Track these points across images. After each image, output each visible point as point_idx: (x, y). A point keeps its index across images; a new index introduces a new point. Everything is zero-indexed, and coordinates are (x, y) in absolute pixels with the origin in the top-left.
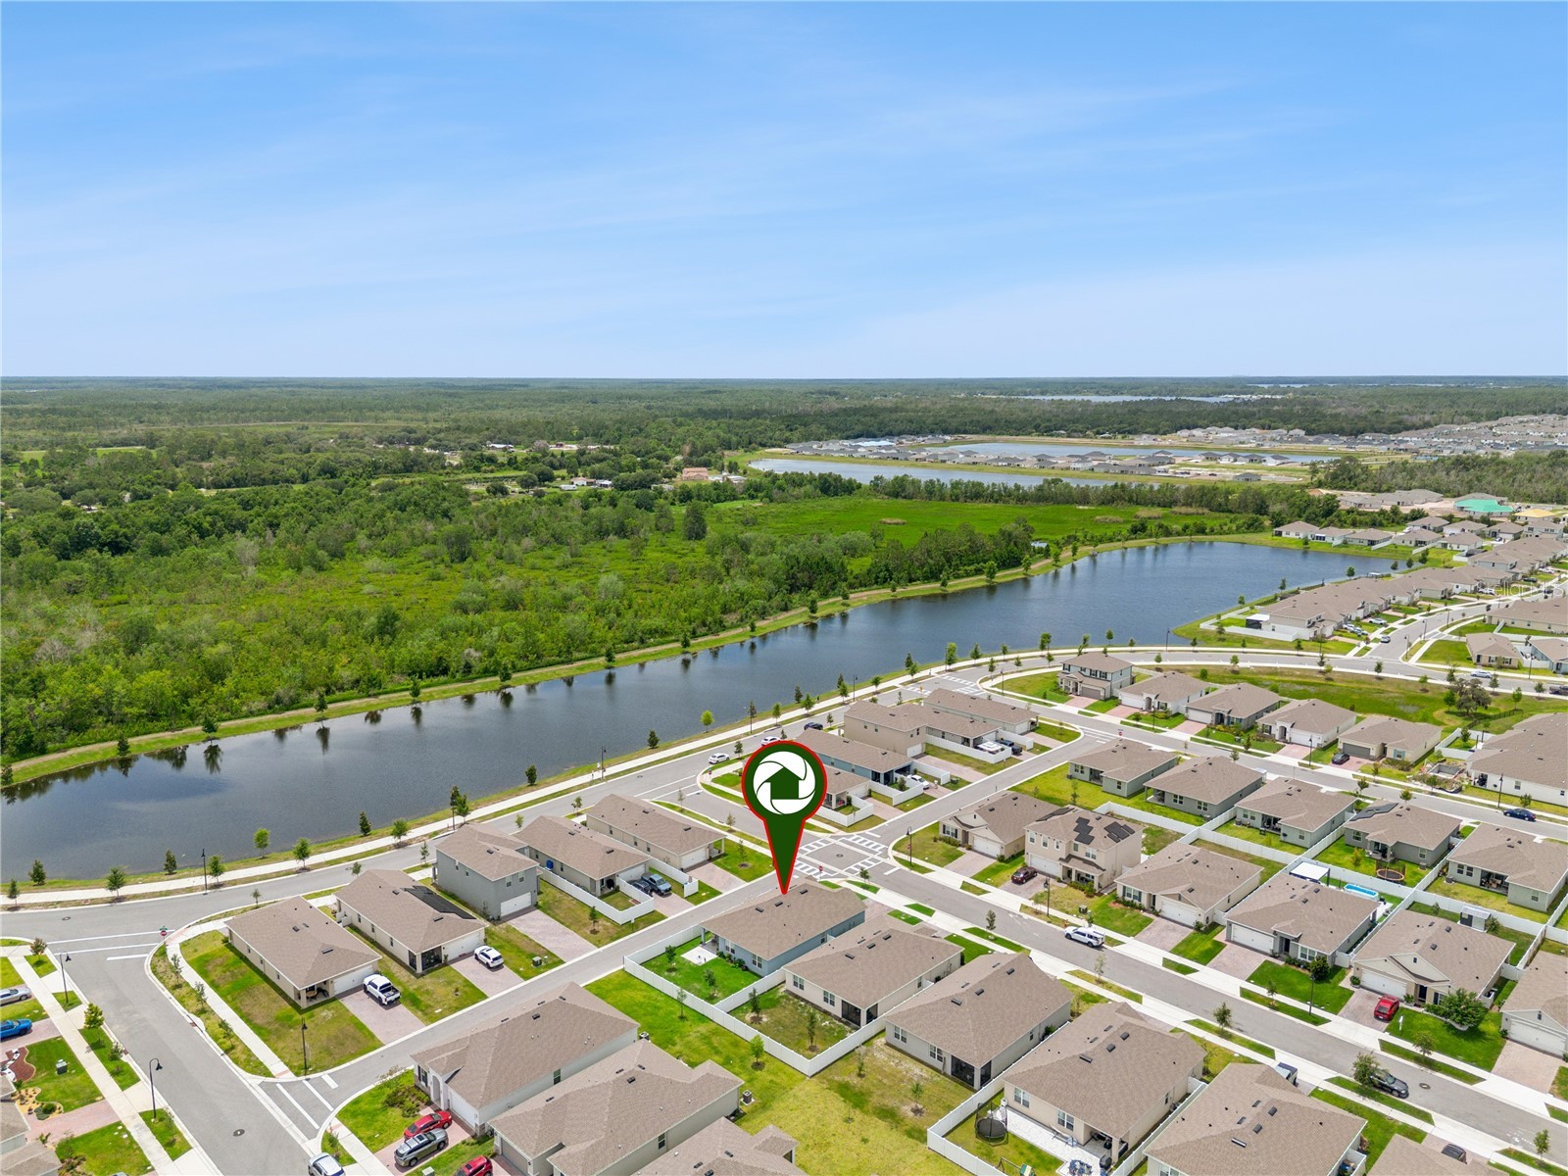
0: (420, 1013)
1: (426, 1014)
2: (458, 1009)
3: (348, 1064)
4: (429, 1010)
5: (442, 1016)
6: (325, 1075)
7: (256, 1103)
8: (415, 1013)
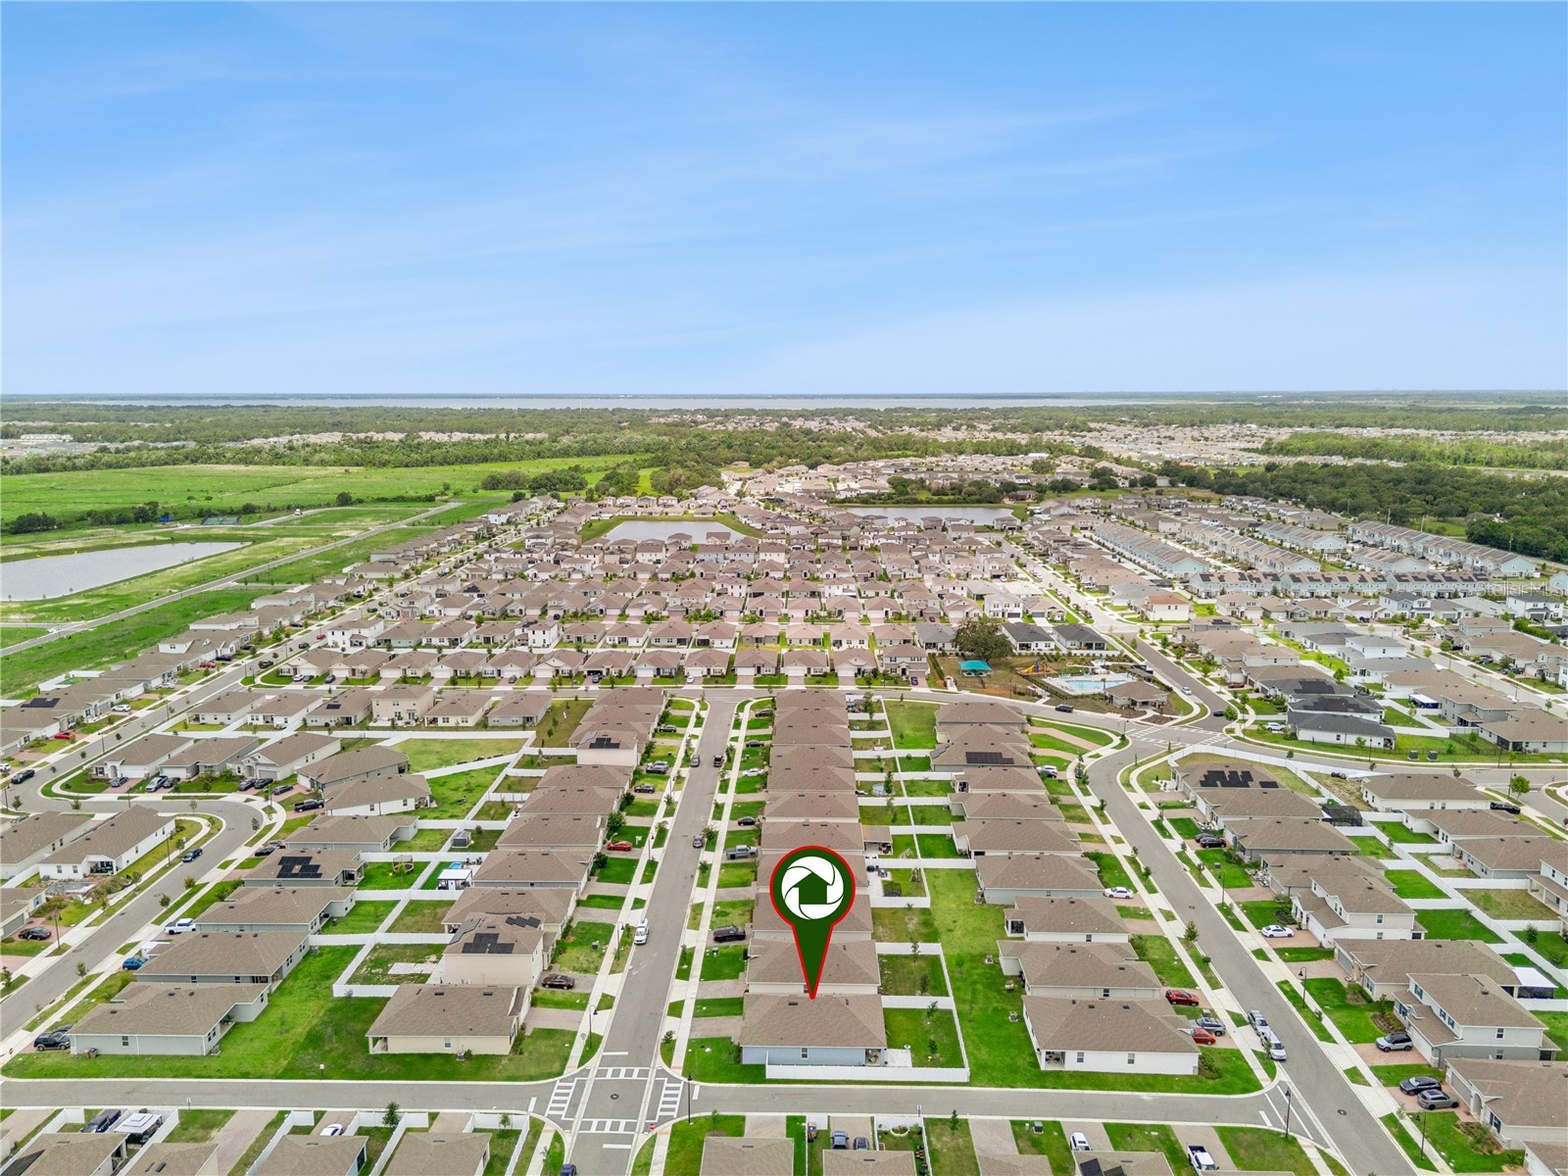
0: (1173, 1138)
1: (1168, 1135)
2: (1136, 1126)
3: (1249, 1126)
4: (1163, 1137)
5: (1153, 1127)
6: (1269, 1126)
7: (1330, 1131)
8: (1177, 1141)
